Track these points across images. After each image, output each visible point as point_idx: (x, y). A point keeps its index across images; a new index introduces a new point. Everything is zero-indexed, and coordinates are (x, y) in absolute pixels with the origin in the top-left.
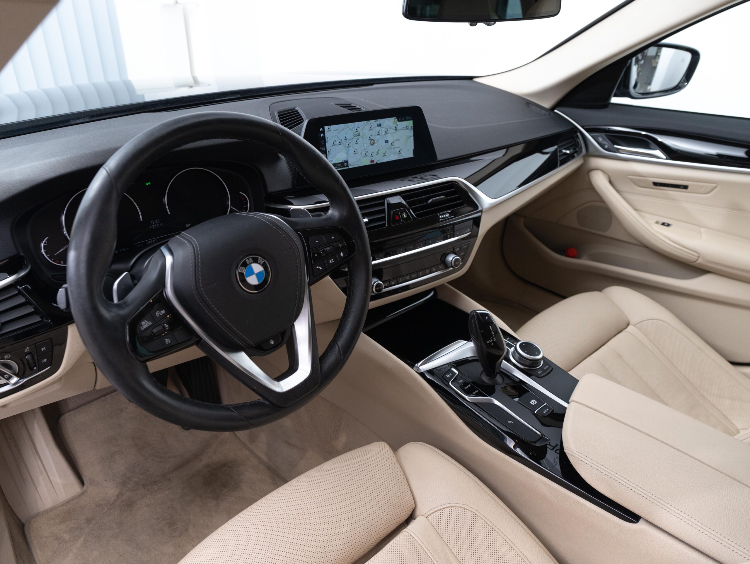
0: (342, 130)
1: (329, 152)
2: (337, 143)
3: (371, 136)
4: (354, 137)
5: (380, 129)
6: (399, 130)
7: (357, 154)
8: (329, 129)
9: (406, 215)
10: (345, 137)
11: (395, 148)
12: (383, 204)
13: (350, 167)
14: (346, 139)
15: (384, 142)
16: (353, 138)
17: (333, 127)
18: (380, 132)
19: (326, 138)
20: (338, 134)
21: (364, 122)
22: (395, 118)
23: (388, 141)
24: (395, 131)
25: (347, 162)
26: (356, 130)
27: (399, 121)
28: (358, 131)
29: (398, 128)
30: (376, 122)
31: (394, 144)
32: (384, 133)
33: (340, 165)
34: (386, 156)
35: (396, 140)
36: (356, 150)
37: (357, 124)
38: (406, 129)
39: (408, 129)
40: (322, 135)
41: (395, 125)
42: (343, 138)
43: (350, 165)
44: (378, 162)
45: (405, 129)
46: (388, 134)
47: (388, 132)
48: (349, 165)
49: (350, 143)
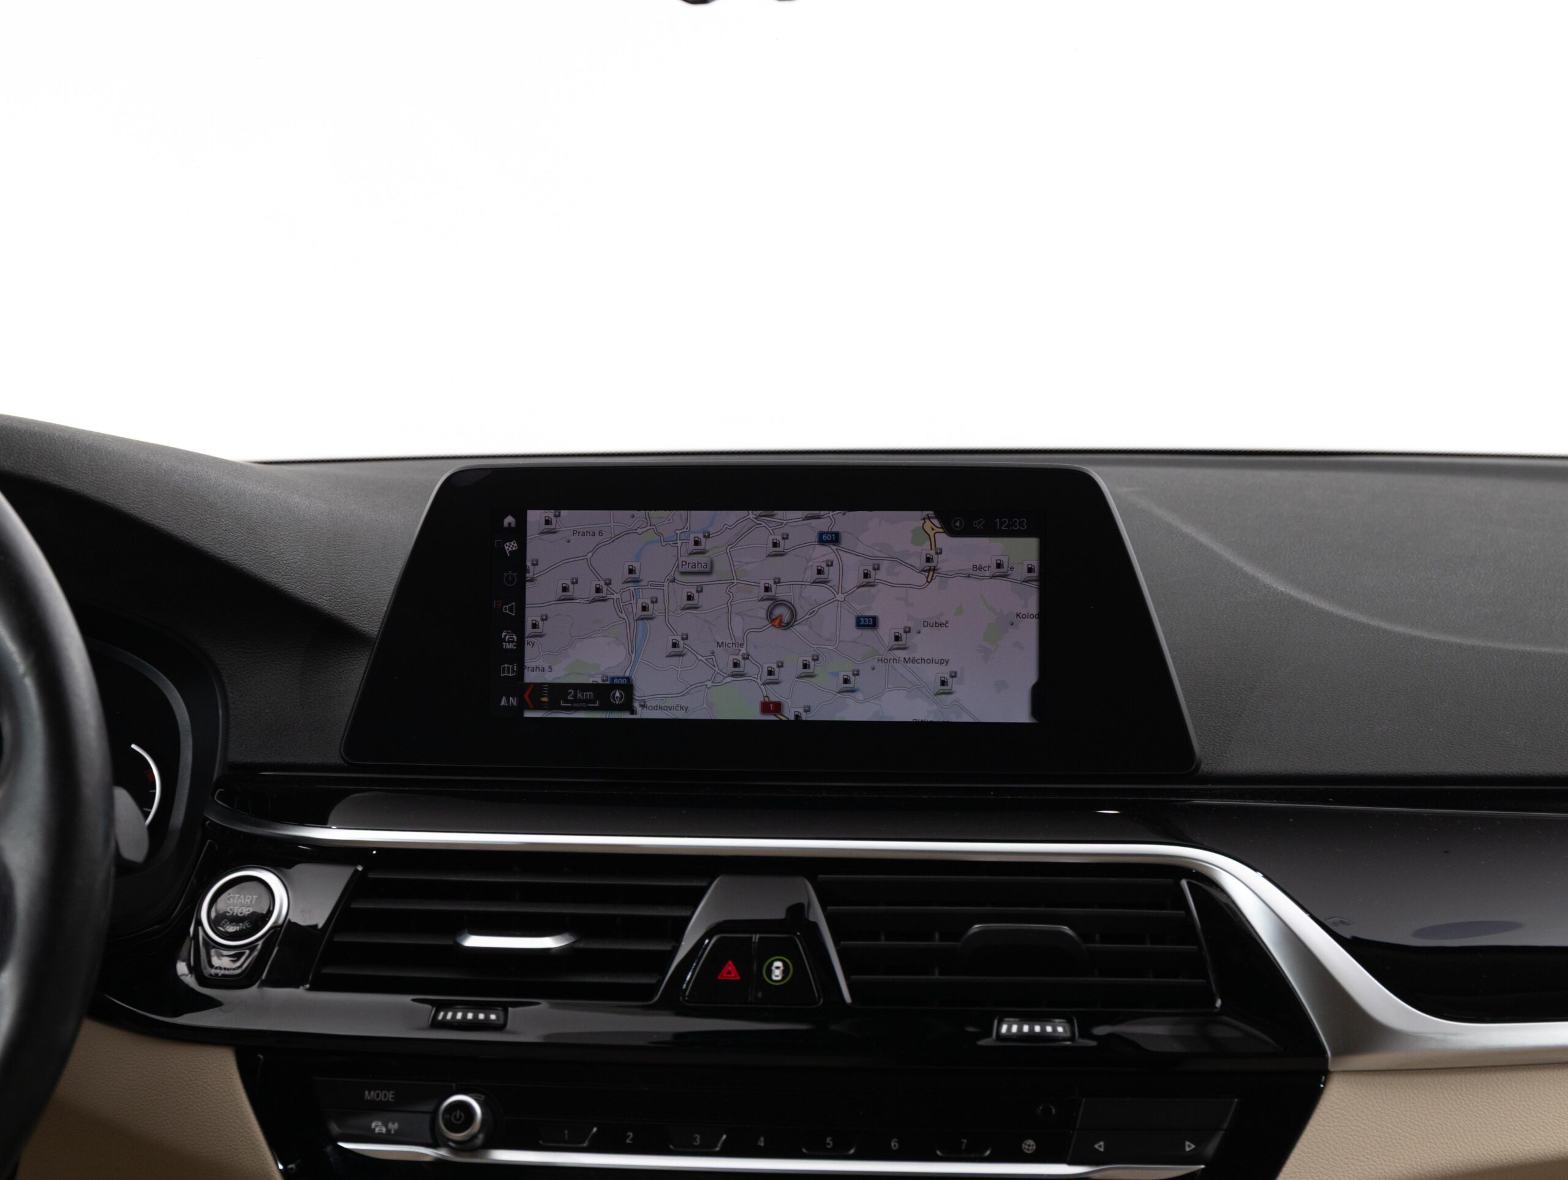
0: (618, 537)
1: (534, 626)
2: (585, 589)
3: (777, 582)
4: (679, 577)
5: (832, 557)
6: (946, 576)
7: (689, 659)
8: (547, 522)
9: (785, 972)
10: (631, 571)
11: (914, 661)
12: (693, 898)
13: (642, 714)
14: (637, 581)
15: (853, 622)
16: (673, 580)
17: (569, 518)
18: (832, 574)
19: (529, 564)
20: (594, 551)
21: (742, 513)
22: (931, 513)
23: (875, 618)
24: (921, 579)
25: (627, 687)
26: (692, 547)
27: (952, 532)
28: (703, 552)
29: (944, 564)
30: (813, 522)
31: (912, 639)
32: (853, 578)
33: (589, 694)
34: (859, 696)
35: (926, 624)
36: (685, 638)
37: (701, 518)
38: (993, 577)
39: (1005, 576)
40: (511, 546)
41: (926, 548)
42: (619, 576)
43: (643, 706)
44: (804, 717)
45: (987, 573)
46: (880, 586)
47: (881, 575)
48: (636, 705)
49: (654, 601)
